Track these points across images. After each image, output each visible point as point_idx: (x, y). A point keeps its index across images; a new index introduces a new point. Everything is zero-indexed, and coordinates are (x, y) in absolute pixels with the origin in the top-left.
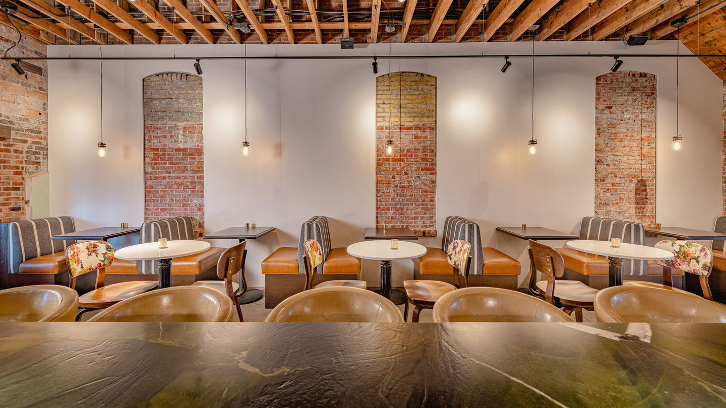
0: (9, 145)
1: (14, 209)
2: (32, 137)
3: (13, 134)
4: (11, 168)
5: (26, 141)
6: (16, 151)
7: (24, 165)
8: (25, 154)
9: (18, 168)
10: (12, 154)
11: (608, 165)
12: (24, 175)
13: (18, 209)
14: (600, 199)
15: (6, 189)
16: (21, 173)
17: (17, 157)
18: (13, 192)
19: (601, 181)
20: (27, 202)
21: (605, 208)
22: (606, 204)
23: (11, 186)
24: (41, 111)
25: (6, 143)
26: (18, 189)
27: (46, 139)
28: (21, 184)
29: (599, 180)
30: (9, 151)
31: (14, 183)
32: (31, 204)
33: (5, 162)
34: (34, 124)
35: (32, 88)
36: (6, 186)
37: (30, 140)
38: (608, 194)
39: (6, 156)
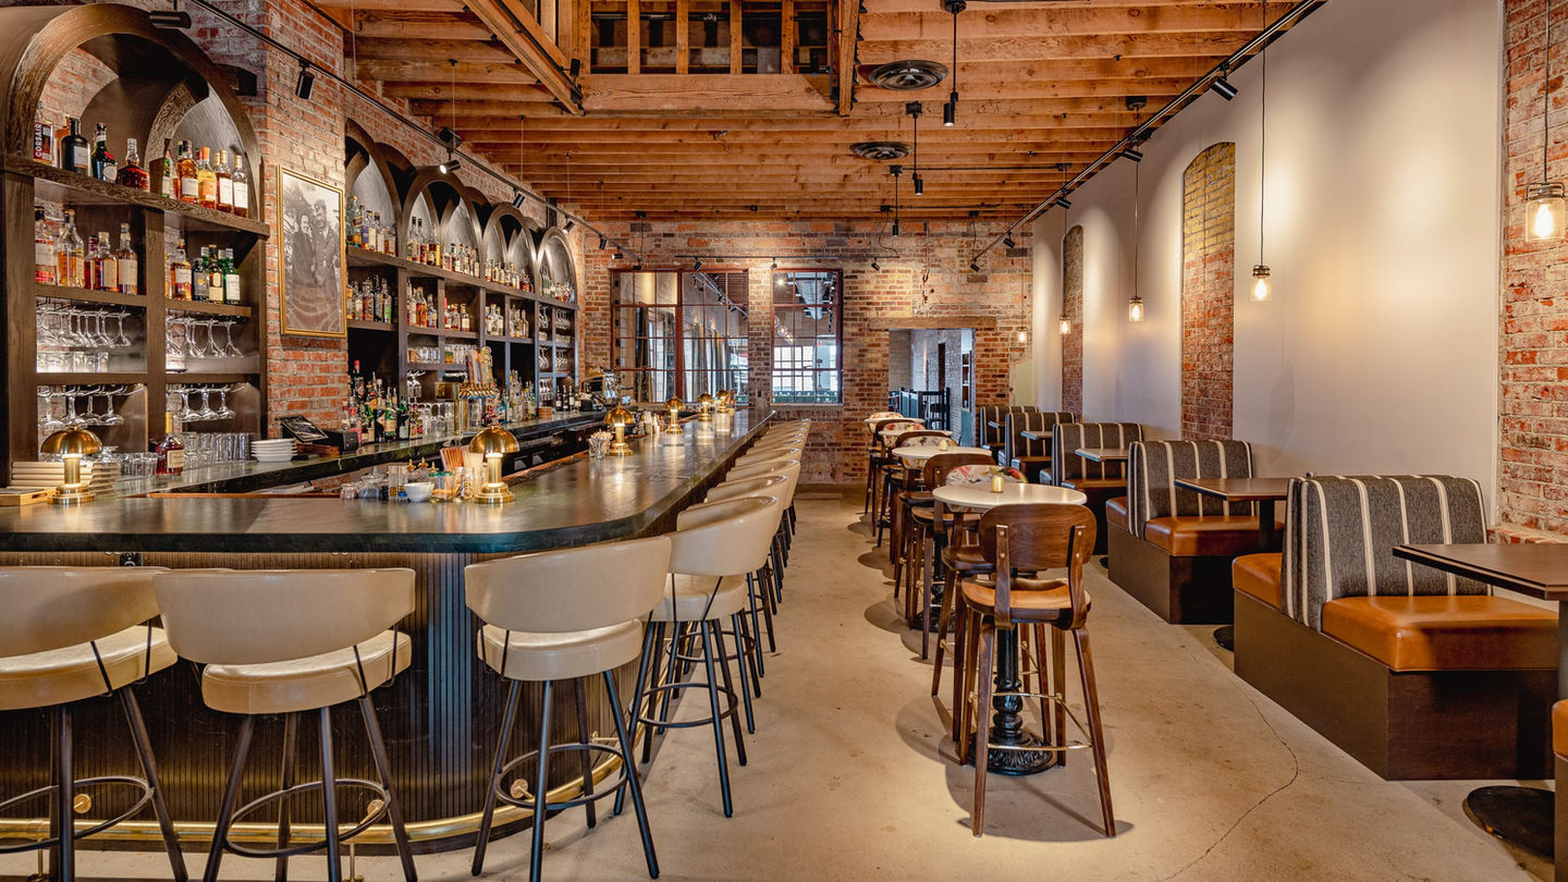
0: (996, 334)
1: (998, 396)
2: (1017, 323)
3: (1000, 324)
4: (998, 356)
5: (1010, 329)
6: (1002, 339)
7: (1009, 352)
8: (1010, 341)
9: (1004, 355)
10: (999, 342)
11: (1548, 301)
12: (1010, 363)
13: (1003, 396)
14: (1522, 425)
15: (993, 376)
16: (1005, 361)
17: (1003, 345)
18: (999, 379)
19: (1525, 360)
20: (1011, 390)
21: (1534, 458)
22: (1538, 443)
23: (997, 373)
24: (1026, 293)
25: (994, 332)
26: (1003, 376)
27: (1030, 323)
28: (1006, 371)
29: (1519, 357)
30: (996, 340)
31: (1000, 371)
32: (1014, 392)
33: (993, 350)
34: (1018, 311)
35: (1018, 273)
36: (994, 373)
37: (1014, 326)
38: (1546, 407)
39: (994, 345)
